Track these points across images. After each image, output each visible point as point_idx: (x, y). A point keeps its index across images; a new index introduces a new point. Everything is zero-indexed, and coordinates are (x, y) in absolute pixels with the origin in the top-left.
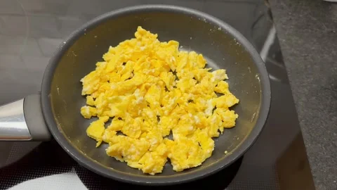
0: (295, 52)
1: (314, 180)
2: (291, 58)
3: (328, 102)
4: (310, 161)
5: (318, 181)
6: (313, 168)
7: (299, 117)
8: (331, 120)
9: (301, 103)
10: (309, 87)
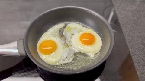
0: (123, 17)
1: (134, 62)
2: (122, 19)
3: (137, 34)
4: (132, 56)
5: (135, 62)
6: (133, 58)
7: (126, 40)
8: (138, 40)
9: (127, 35)
10: (129, 29)
